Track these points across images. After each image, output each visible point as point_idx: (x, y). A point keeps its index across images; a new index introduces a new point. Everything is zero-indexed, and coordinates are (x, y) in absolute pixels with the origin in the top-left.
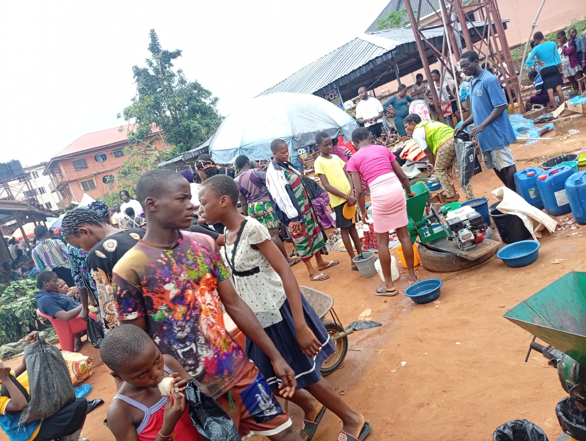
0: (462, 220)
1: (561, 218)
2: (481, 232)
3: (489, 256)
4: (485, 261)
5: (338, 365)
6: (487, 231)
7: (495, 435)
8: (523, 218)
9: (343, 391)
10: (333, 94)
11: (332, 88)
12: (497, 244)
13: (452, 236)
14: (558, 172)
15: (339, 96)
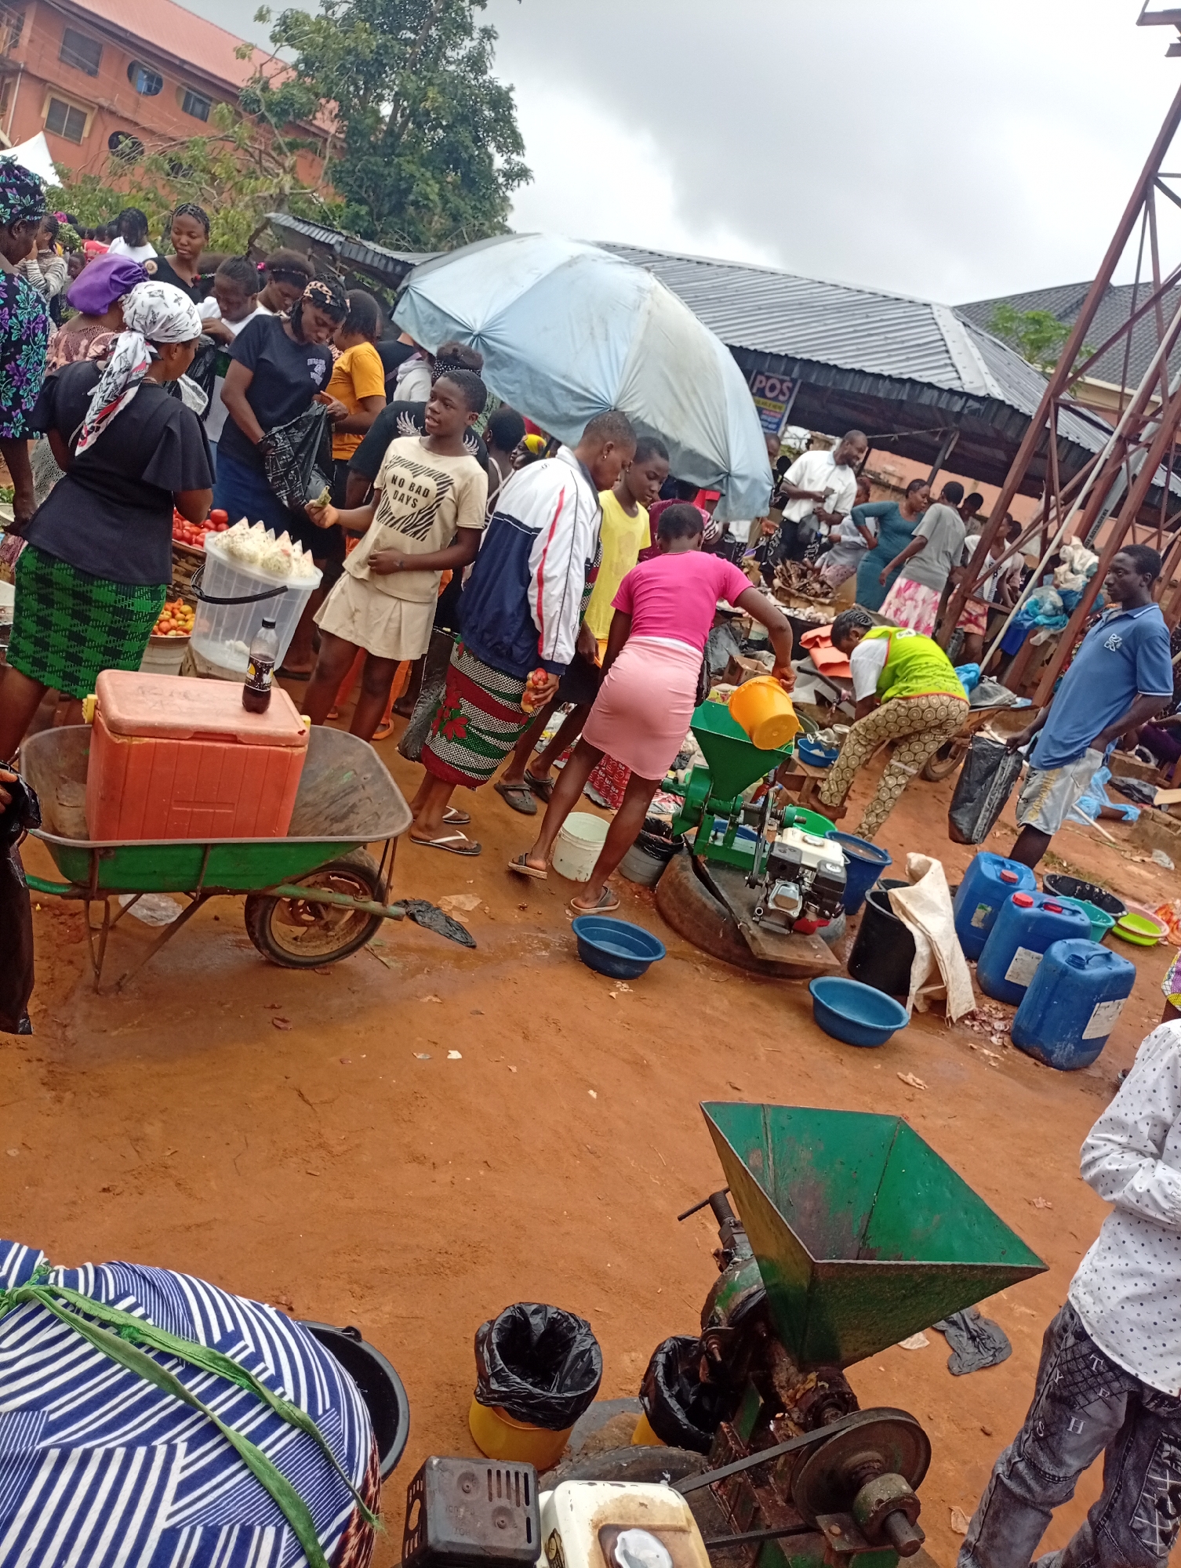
0: (803, 862)
1: (990, 1005)
2: (820, 914)
3: (798, 973)
4: (783, 976)
5: (318, 963)
6: (833, 922)
7: (508, 1313)
8: (922, 949)
9: (284, 1021)
10: (778, 386)
11: (788, 372)
12: (829, 962)
13: (760, 881)
14: (1060, 912)
15: (787, 401)
